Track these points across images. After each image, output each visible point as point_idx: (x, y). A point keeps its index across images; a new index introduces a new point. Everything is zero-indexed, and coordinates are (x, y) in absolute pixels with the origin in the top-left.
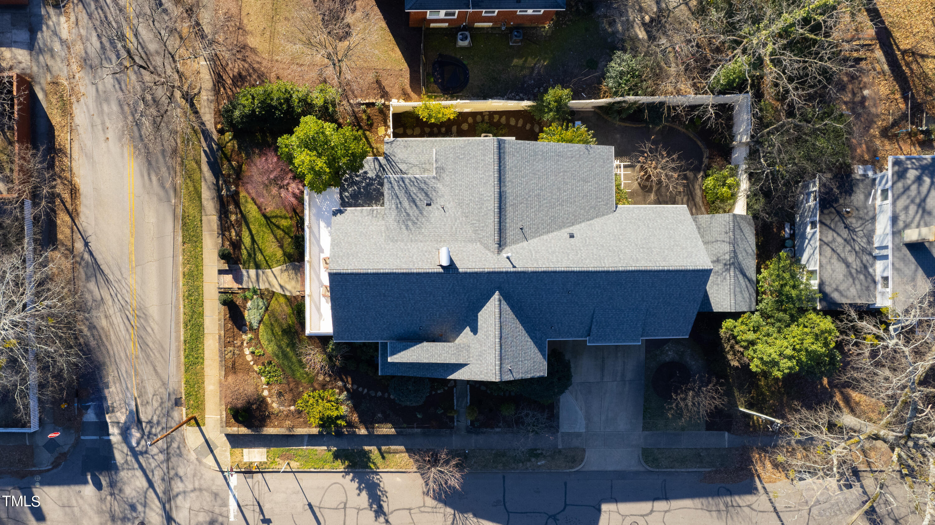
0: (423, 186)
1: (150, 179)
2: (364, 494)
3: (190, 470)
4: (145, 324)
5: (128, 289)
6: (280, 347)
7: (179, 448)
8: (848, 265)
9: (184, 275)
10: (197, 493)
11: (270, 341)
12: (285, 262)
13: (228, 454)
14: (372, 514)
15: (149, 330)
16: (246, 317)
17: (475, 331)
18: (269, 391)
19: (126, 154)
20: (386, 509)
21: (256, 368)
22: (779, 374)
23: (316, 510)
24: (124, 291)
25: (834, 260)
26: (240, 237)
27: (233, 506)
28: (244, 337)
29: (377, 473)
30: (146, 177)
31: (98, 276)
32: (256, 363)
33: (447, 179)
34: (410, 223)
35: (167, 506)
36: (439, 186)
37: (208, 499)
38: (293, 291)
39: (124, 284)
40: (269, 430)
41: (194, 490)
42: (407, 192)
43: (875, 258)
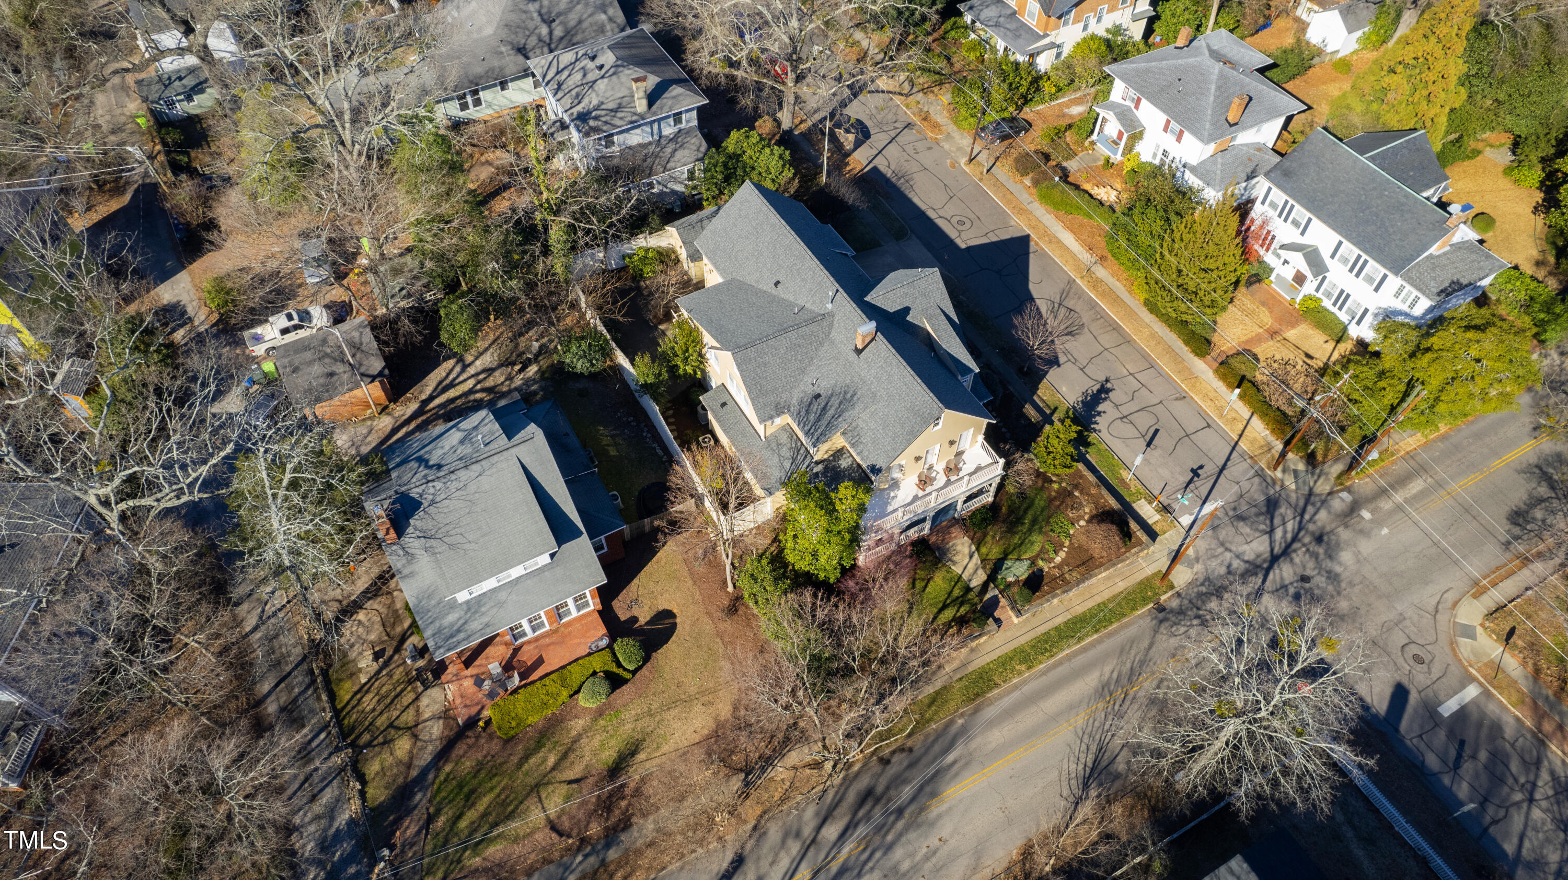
0: (803, 413)
1: (955, 762)
2: (1100, 408)
3: (1214, 563)
4: (1113, 683)
5: (1091, 721)
6: (1030, 531)
7: (1202, 584)
8: (676, 150)
9: (1029, 668)
10: (1228, 545)
11: (1032, 543)
12: (944, 565)
13: (1167, 535)
14: (1111, 394)
15: (1115, 675)
16: (1026, 575)
17: (906, 310)
18: (1078, 521)
19: (944, 807)
20: (1098, 386)
21: (1067, 543)
22: (787, 152)
23: (1148, 438)
24: (1097, 724)
25: (676, 158)
26: (950, 622)
27: (1209, 508)
28: (1046, 570)
29: (1074, 407)
30: (956, 767)
31: (1104, 764)
32: (1062, 546)
33: (784, 396)
34: (849, 396)
35: (1265, 565)
36: (794, 401)
37: (1224, 532)
38: (967, 545)
39: (1090, 729)
40: (1113, 503)
41: (1227, 549)
42: (819, 419)
43: (661, 137)
